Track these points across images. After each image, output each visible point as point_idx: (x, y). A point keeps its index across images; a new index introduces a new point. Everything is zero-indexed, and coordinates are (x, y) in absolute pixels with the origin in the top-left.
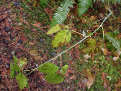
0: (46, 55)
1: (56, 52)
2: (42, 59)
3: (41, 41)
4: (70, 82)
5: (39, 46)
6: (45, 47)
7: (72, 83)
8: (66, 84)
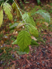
0: (13, 61)
1: (13, 54)
2: (15, 64)
3: (2, 63)
4: (33, 49)
5: (5, 65)
6: (7, 61)
7: (33, 48)
8: (34, 52)
